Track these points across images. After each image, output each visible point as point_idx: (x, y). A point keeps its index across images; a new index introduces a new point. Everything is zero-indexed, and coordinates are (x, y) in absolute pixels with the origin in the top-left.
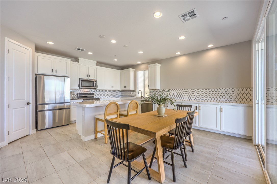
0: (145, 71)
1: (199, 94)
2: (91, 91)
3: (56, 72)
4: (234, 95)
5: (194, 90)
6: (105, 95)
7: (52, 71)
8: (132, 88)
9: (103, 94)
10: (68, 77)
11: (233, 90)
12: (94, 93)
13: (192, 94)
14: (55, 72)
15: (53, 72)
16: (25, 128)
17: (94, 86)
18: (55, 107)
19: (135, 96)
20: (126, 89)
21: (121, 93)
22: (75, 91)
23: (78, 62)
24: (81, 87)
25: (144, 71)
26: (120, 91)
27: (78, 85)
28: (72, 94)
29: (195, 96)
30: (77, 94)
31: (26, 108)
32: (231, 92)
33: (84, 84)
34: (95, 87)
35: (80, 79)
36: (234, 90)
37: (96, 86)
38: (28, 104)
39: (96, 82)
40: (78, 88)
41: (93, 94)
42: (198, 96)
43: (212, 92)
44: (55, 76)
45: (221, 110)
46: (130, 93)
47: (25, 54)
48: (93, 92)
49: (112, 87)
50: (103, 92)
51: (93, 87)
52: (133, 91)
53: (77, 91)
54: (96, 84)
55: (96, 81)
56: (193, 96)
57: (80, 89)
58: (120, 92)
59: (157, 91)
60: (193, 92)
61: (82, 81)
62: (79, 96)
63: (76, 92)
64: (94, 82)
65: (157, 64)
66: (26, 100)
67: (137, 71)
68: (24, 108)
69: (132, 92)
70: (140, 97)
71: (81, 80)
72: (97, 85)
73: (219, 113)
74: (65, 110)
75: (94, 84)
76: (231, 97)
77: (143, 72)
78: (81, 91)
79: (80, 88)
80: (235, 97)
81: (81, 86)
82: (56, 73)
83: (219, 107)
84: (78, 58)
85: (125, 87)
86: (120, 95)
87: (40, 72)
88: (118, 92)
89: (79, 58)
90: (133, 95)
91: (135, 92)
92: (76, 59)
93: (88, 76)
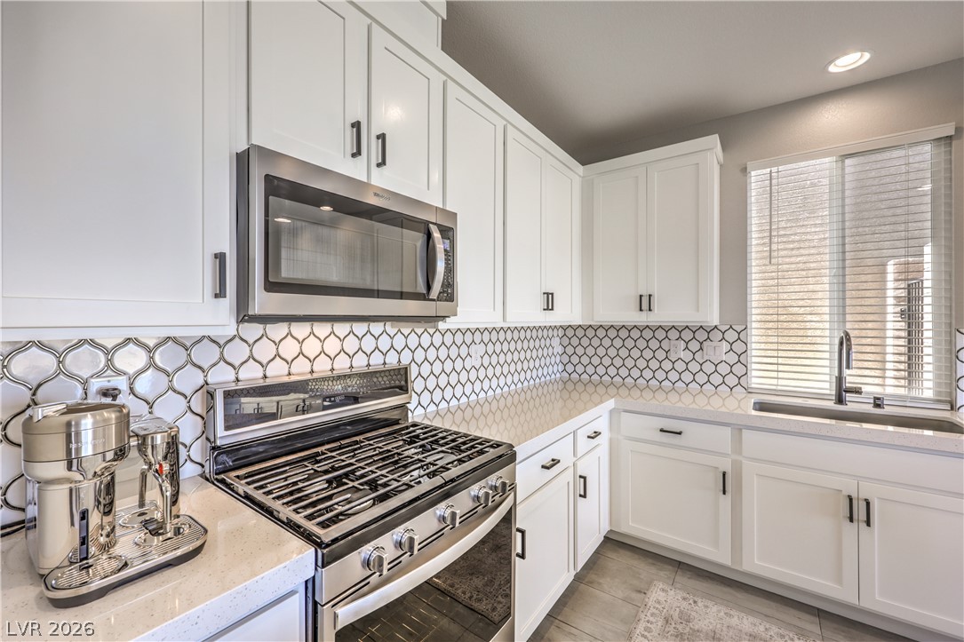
12: (403, 372)
19: (732, 380)
34: (439, 298)
39: (447, 244)
40: (220, 317)
41: (398, 381)
51: (425, 297)
52: (701, 335)
53: (204, 353)
55: (447, 232)
57: (252, 331)
62: (224, 436)
64: (436, 235)
67: (749, 165)
75: (441, 266)
77: (823, 166)
79: (244, 316)
81: (270, 287)
85: (645, 302)
90: (709, 368)
91: (725, 347)
93: (366, 141)
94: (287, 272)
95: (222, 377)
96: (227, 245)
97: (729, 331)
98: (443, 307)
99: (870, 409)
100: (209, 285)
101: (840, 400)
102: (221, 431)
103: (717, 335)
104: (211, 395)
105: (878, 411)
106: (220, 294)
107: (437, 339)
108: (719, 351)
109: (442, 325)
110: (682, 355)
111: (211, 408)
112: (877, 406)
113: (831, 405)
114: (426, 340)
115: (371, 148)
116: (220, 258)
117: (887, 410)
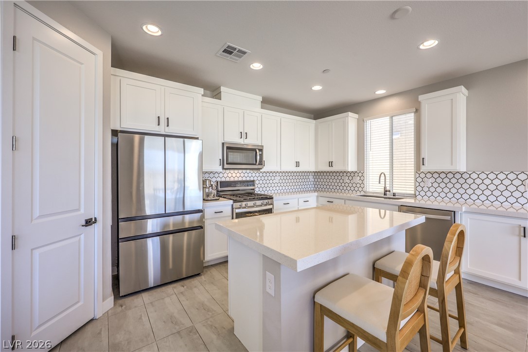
0: (394, 118)
2: (246, 175)
3: (168, 126)
6: (279, 185)
7: (157, 123)
8: (352, 166)
9: (274, 182)
10: (197, 138)
14: (166, 124)
15: (159, 125)
16: (78, 302)
17: (257, 164)
18: (166, 225)
19: (360, 189)
20: (335, 168)
21: (313, 180)
22: (212, 175)
23: (220, 99)
24: (226, 166)
25: (391, 118)
26: (311, 174)
27: (219, 161)
28: (205, 186)
30: (215, 184)
31: (82, 236)
33: (235, 157)
34: (259, 164)
35: (223, 144)
37: (261, 163)
38: (89, 222)
39: (261, 153)
40: (220, 169)
41: (252, 183)
44: (165, 136)
46: (341, 181)
47: (82, 64)
48: (252, 179)
49: (298, 164)
50: (273, 178)
51: (255, 164)
52: (352, 175)
53: (216, 175)
54: (261, 156)
55: (261, 150)
57: (224, 171)
58: (311, 177)
59: (451, 176)
61: (231, 148)
63: (214, 180)
64: (258, 151)
66: (82, 211)
67: (365, 119)
68: (77, 239)
69: (350, 178)
70: (381, 192)
71: (228, 148)
72: (264, 159)
74: (186, 234)
75: (258, 158)
77: (387, 120)
78: (225, 175)
79: (223, 168)
81: (227, 164)
82: (166, 127)
84: (220, 87)
85: (331, 164)
86: (312, 183)
87: (127, 124)
88: (307, 177)
89: (223, 89)
90: (354, 185)
91: (359, 178)
92: (214, 92)
93: (243, 135)
94: (230, 161)
95: (219, 180)
96: (221, 158)
97: (360, 173)
98: (260, 167)
99: (392, 197)
100: (219, 164)
101: (385, 194)
102: (219, 188)
103: (356, 174)
104: (217, 182)
105: (394, 197)
106: (220, 165)
107: (261, 175)
108: (357, 179)
109: (261, 170)
110: (347, 181)
111: (217, 185)
112: (394, 195)
113: (383, 195)
114: (257, 175)
115: (244, 135)
116: (220, 159)
117: (396, 197)
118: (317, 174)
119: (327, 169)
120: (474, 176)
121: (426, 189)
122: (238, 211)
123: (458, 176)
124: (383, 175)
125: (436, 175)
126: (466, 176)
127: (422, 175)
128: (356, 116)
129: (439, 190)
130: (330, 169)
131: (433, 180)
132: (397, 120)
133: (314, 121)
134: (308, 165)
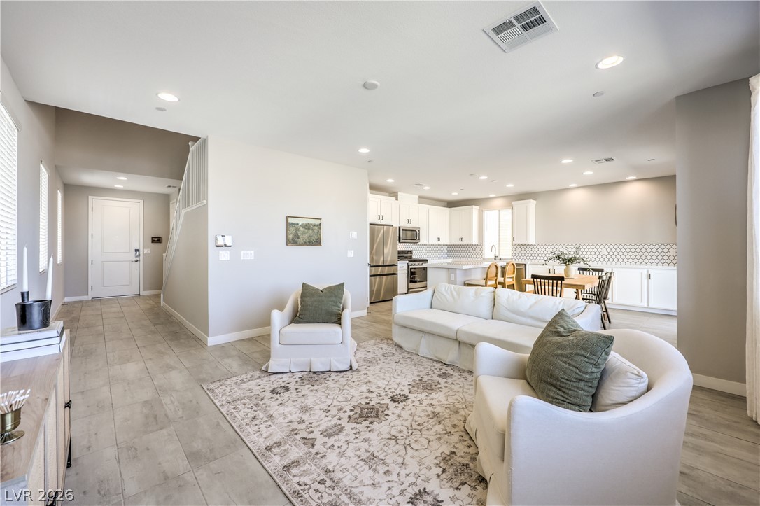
0: (501, 211)
1: (611, 253)
2: (408, 247)
4: (671, 254)
5: (602, 247)
8: (475, 241)
11: (668, 247)
13: (597, 253)
14: (382, 219)
15: (379, 219)
17: (417, 239)
20: (464, 242)
21: (447, 251)
23: (398, 200)
24: (402, 241)
25: (499, 211)
27: (398, 237)
29: (604, 257)
32: (666, 250)
35: (400, 227)
36: (664, 247)
37: (419, 239)
41: (411, 252)
42: (609, 256)
43: (633, 250)
45: (649, 277)
46: (468, 252)
48: (411, 249)
49: (439, 240)
54: (419, 234)
55: (419, 231)
56: (600, 256)
58: (445, 249)
59: (528, 247)
60: (600, 250)
64: (417, 231)
65: (532, 201)
67: (483, 210)
69: (474, 249)
70: (494, 257)
71: (403, 230)
72: (421, 236)
73: (645, 281)
75: (417, 235)
76: (666, 258)
77: (497, 212)
79: (399, 243)
80: (672, 258)
81: (402, 239)
82: (382, 221)
83: (645, 272)
84: (397, 193)
85: (461, 239)
88: (443, 249)
89: (399, 193)
90: (476, 254)
91: (479, 249)
92: (394, 195)
93: (409, 221)
97: (480, 246)
98: (418, 241)
101: (495, 259)
103: (478, 247)
107: (417, 246)
109: (418, 243)
110: (472, 251)
112: (500, 259)
114: (415, 246)
118: (450, 247)
119: (458, 243)
120: (538, 247)
121: (517, 255)
122: (411, 267)
123: (532, 247)
124: (494, 247)
125: (522, 247)
126: (535, 247)
127: (515, 247)
128: (478, 207)
129: (523, 255)
130: (461, 243)
131: (520, 249)
132: (503, 212)
133: (449, 209)
134: (445, 241)
